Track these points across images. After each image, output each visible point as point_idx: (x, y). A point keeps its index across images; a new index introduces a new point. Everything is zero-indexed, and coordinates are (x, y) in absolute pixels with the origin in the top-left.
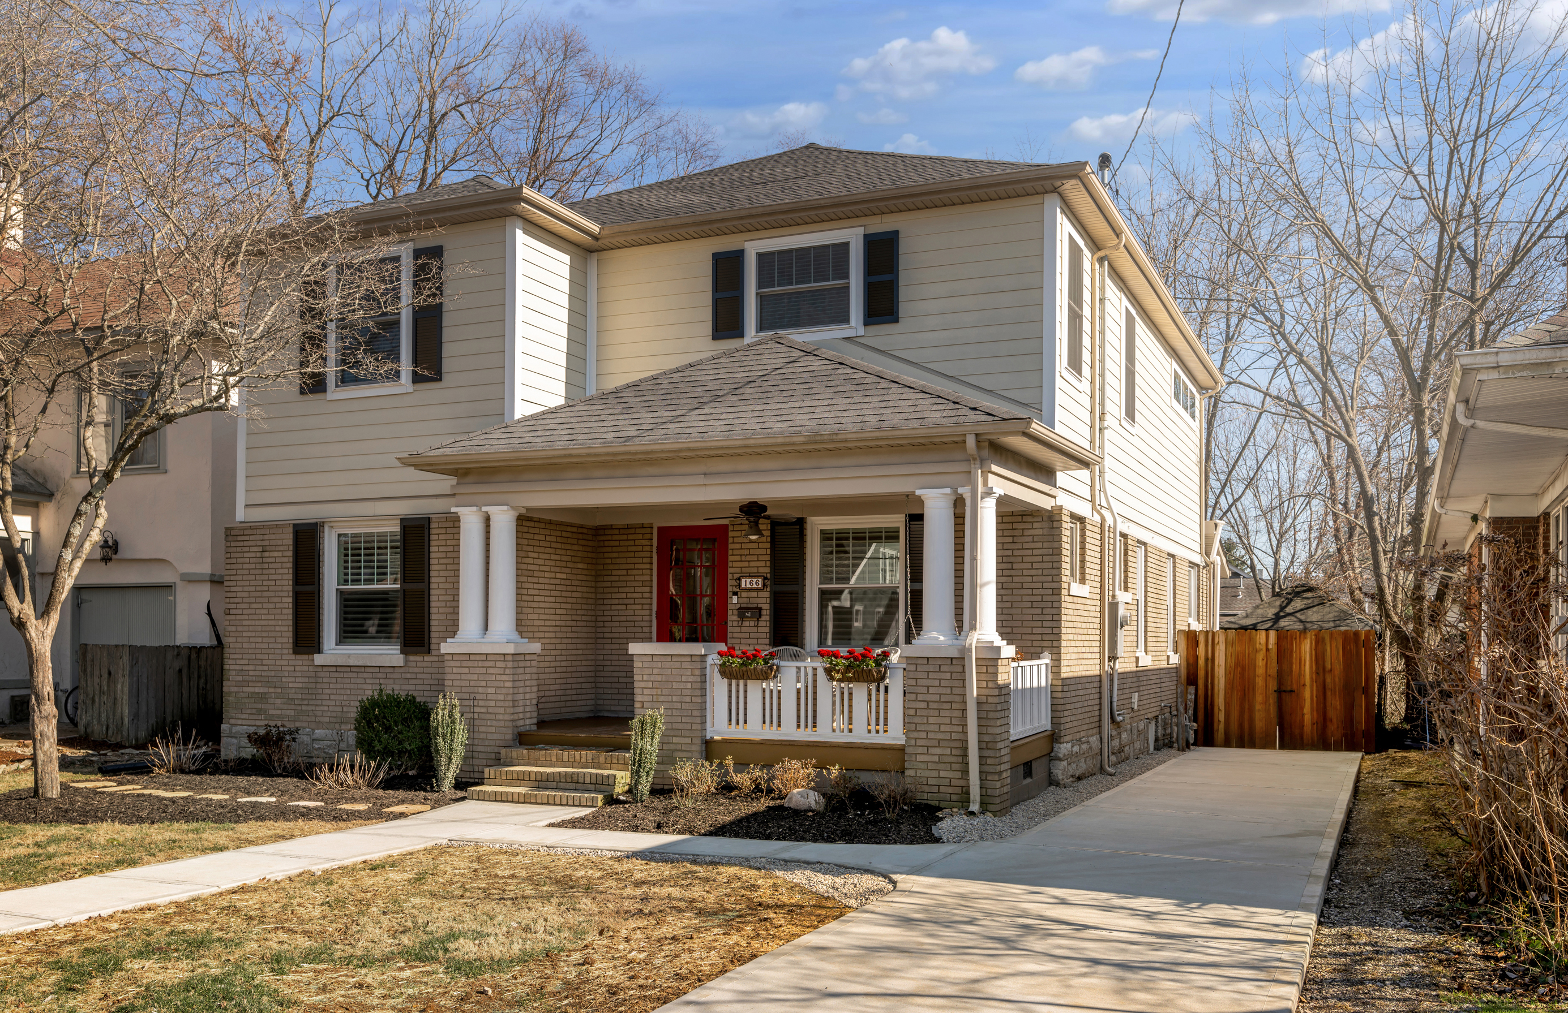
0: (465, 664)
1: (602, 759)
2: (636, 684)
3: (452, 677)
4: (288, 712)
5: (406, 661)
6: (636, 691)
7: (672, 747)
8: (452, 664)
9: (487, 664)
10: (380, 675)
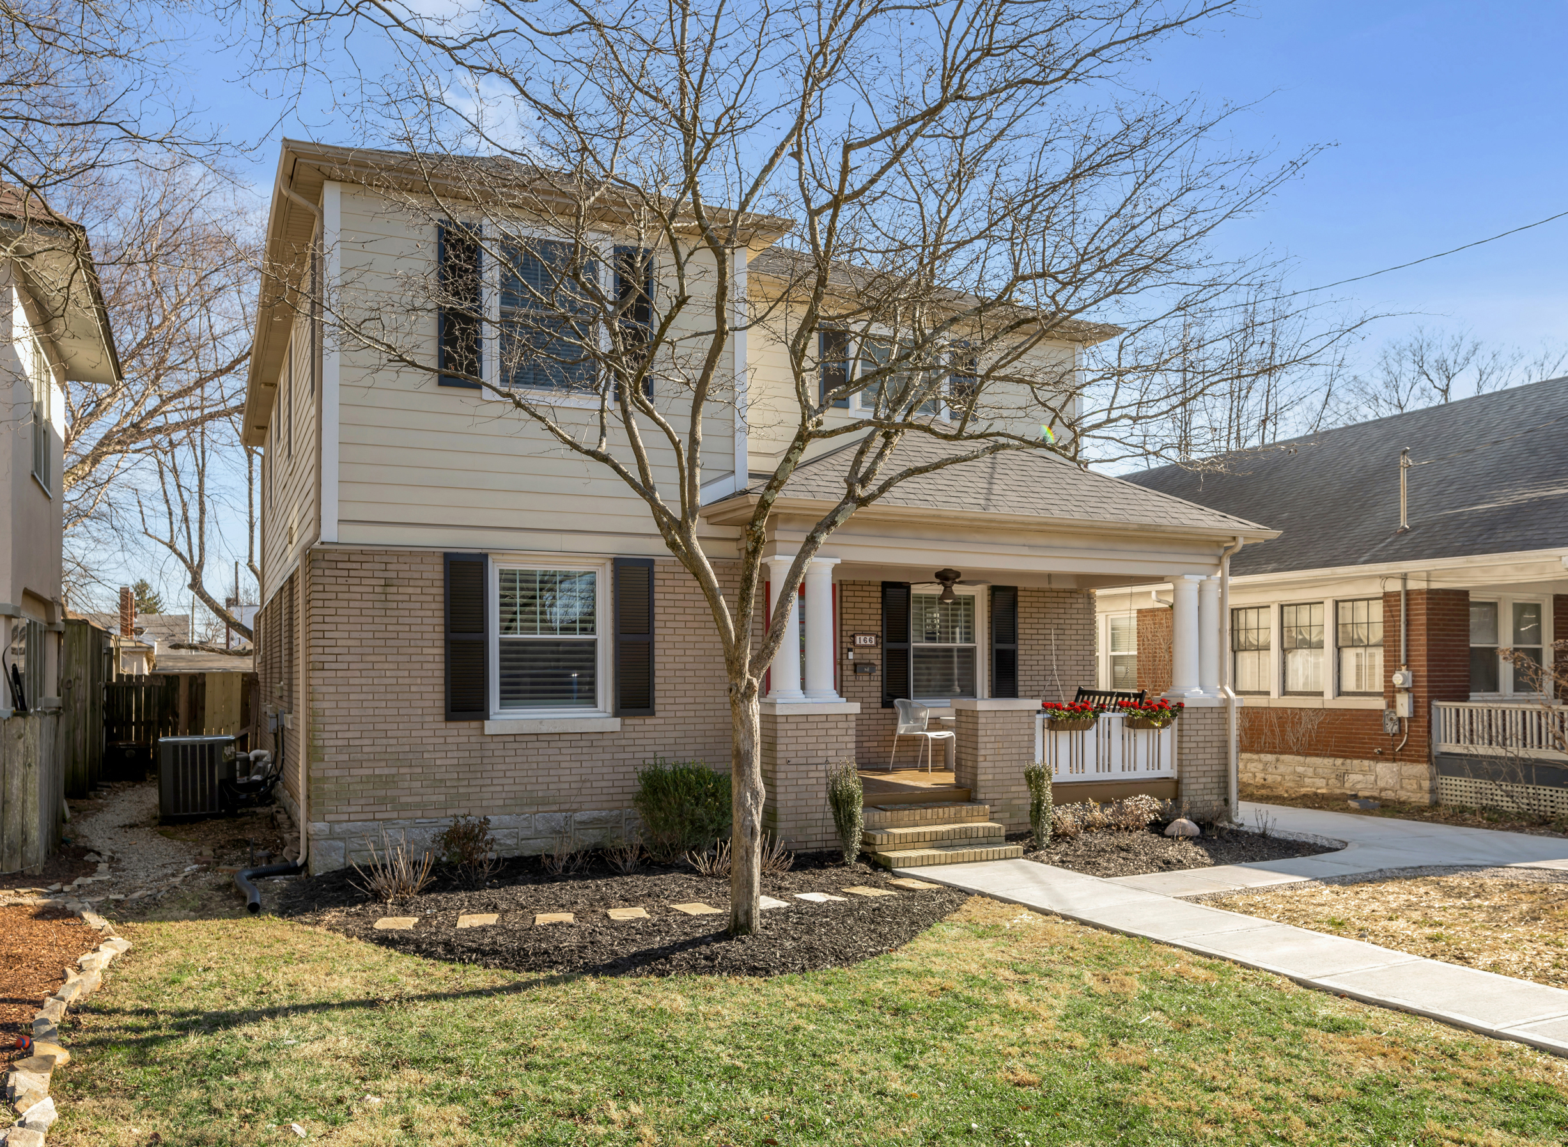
0: (801, 726)
1: (964, 813)
2: (980, 739)
3: (786, 741)
4: (434, 798)
5: (623, 725)
6: (980, 746)
7: (1010, 796)
8: (787, 726)
9: (827, 725)
10: (582, 743)
